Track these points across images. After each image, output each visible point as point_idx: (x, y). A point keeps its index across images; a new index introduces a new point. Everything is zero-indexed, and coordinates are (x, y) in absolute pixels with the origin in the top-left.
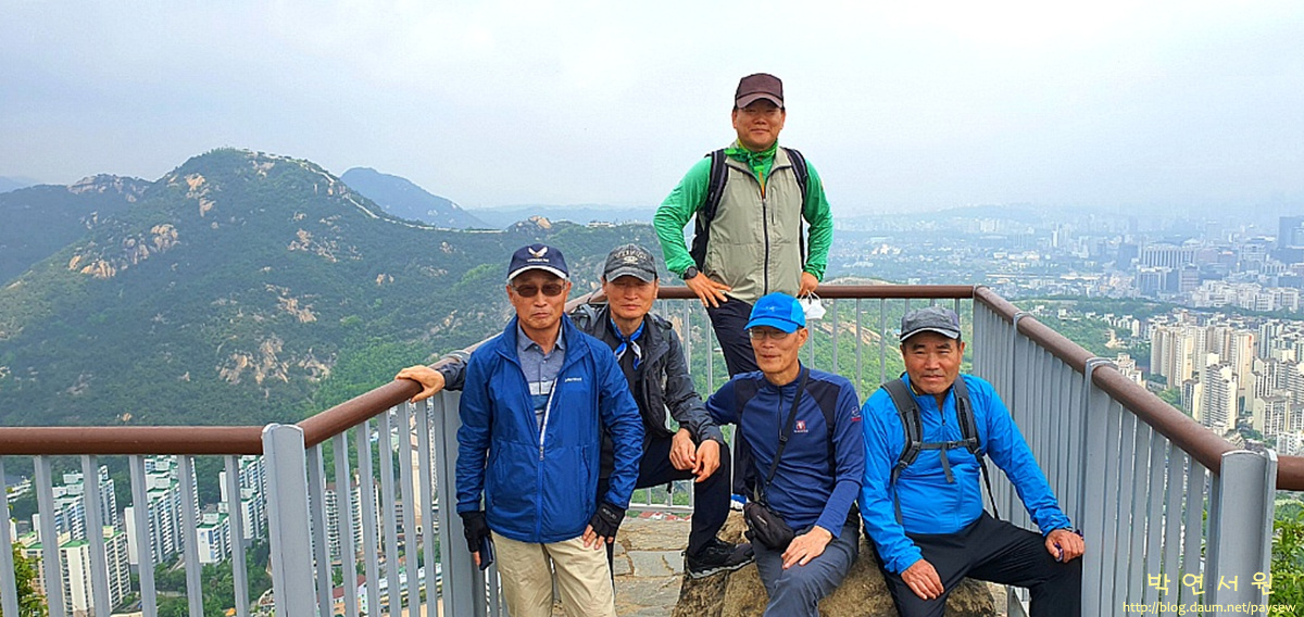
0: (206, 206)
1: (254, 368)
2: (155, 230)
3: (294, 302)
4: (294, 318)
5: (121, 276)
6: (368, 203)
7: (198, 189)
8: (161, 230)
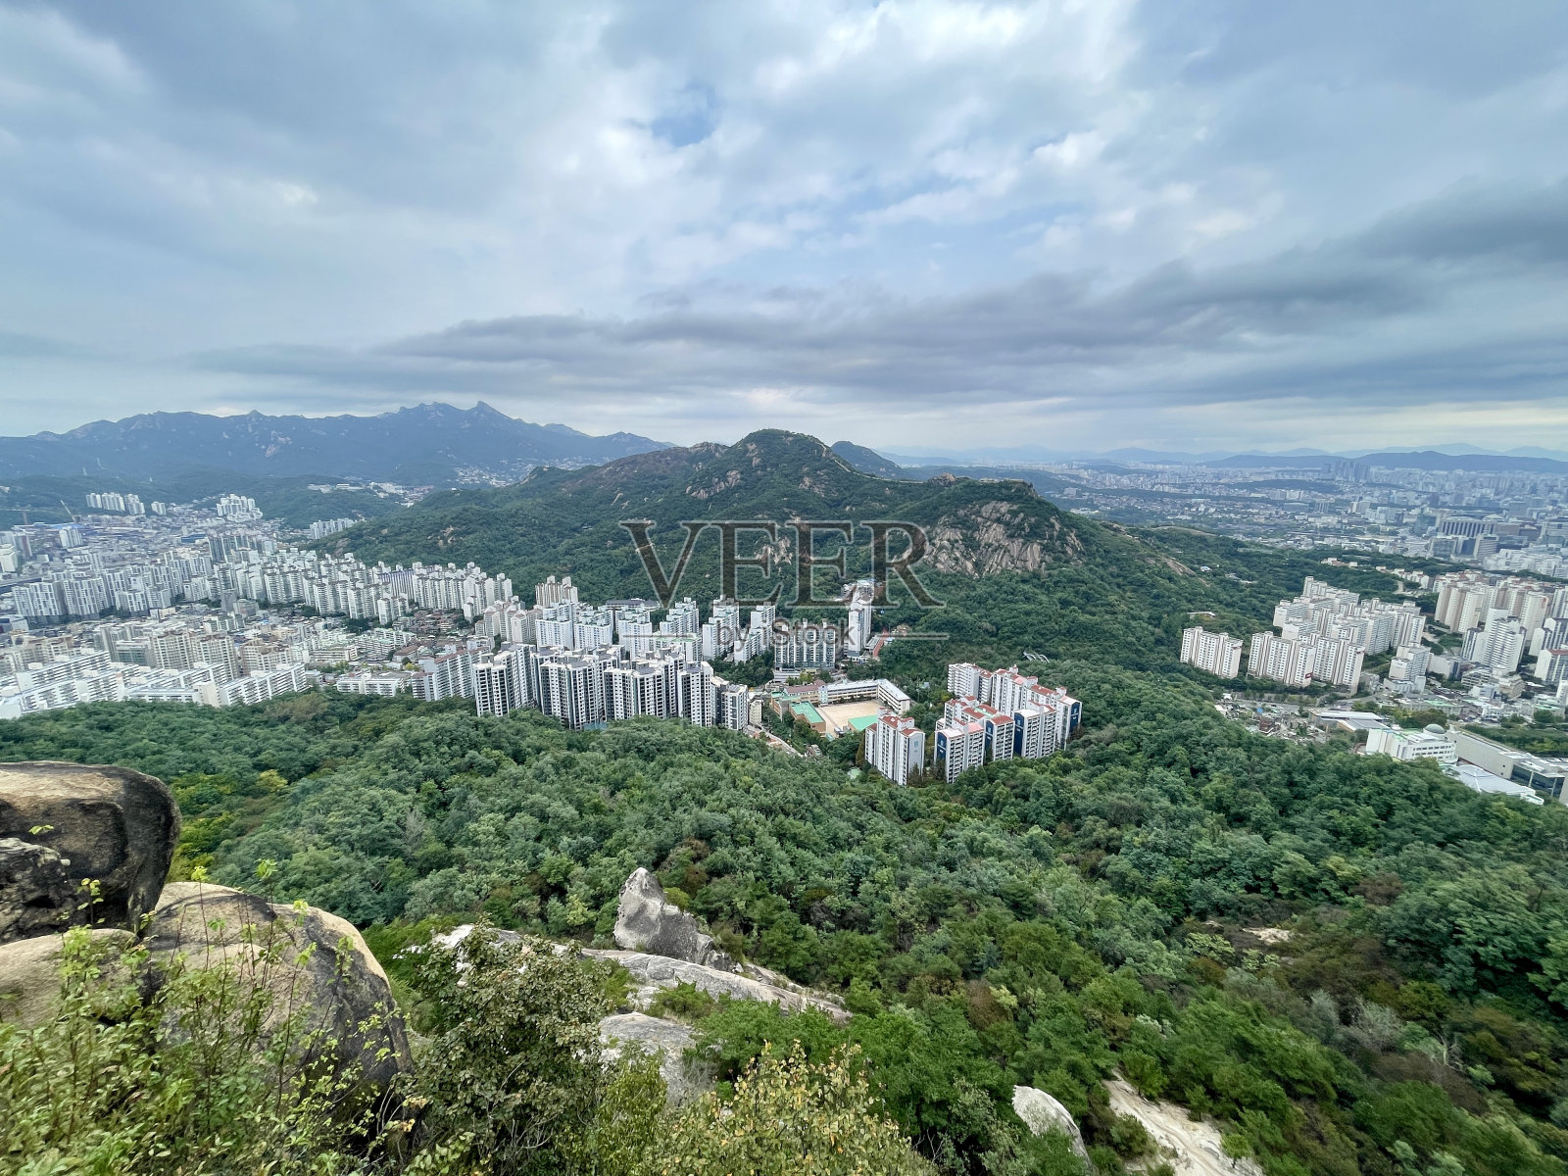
0: (756, 461)
5: (710, 499)
6: (845, 463)
7: (753, 451)
8: (732, 474)
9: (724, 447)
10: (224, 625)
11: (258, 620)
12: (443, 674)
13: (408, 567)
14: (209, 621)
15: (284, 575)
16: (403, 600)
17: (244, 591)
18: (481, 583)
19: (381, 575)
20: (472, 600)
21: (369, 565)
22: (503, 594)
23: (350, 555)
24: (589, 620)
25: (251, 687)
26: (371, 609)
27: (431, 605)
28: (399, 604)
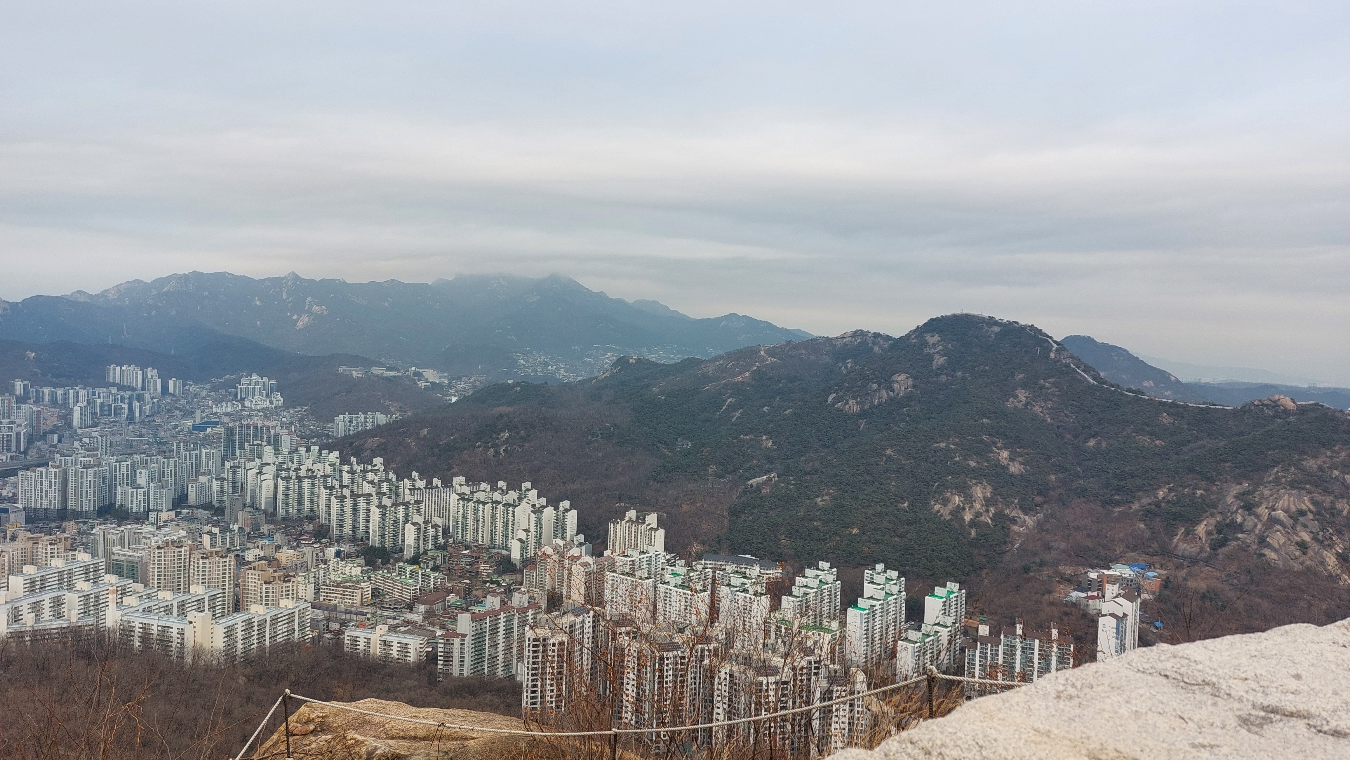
0: (939, 360)
1: (965, 509)
2: (895, 377)
3: (1005, 454)
4: (1005, 468)
5: (863, 415)
6: (1086, 369)
7: (934, 345)
8: (900, 379)
9: (888, 338)
10: (224, 539)
11: (262, 536)
12: (479, 637)
13: (447, 483)
14: (209, 533)
15: (300, 479)
16: (435, 526)
17: (252, 497)
18: (538, 511)
19: (413, 489)
20: (523, 535)
21: (400, 477)
22: (564, 530)
23: (378, 461)
24: (679, 581)
25: (249, 624)
26: (395, 535)
27: (469, 537)
28: (431, 532)
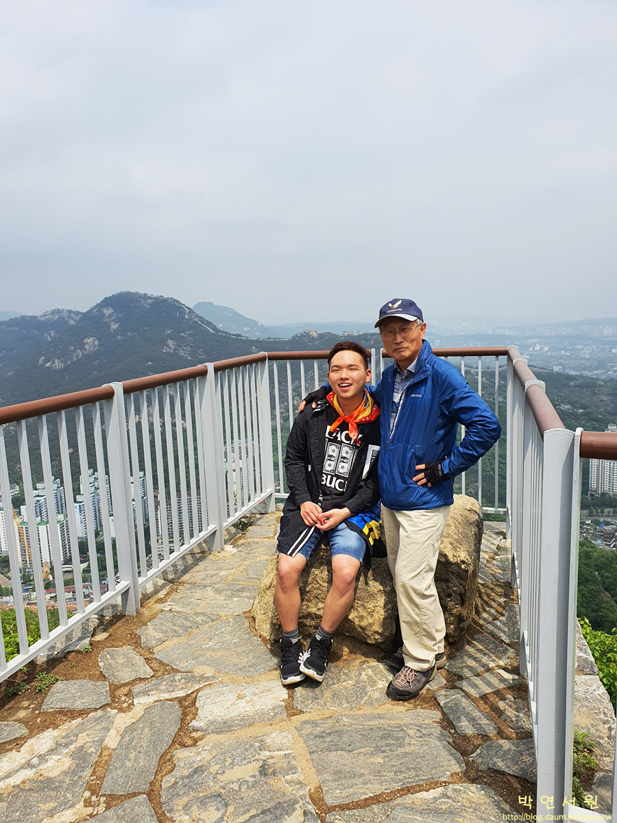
0: (114, 326)
2: (86, 341)
5: (67, 369)
6: (209, 324)
7: (110, 316)
8: (89, 341)
9: (78, 313)
